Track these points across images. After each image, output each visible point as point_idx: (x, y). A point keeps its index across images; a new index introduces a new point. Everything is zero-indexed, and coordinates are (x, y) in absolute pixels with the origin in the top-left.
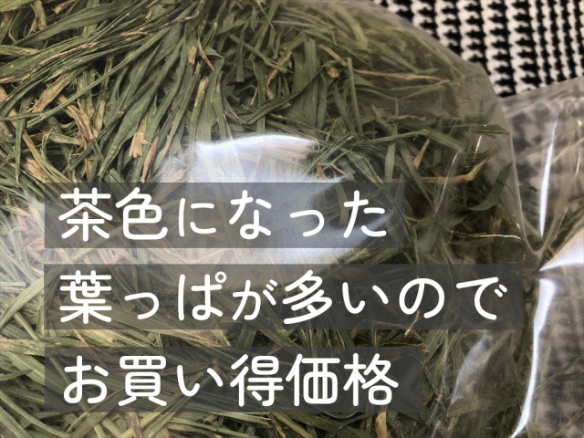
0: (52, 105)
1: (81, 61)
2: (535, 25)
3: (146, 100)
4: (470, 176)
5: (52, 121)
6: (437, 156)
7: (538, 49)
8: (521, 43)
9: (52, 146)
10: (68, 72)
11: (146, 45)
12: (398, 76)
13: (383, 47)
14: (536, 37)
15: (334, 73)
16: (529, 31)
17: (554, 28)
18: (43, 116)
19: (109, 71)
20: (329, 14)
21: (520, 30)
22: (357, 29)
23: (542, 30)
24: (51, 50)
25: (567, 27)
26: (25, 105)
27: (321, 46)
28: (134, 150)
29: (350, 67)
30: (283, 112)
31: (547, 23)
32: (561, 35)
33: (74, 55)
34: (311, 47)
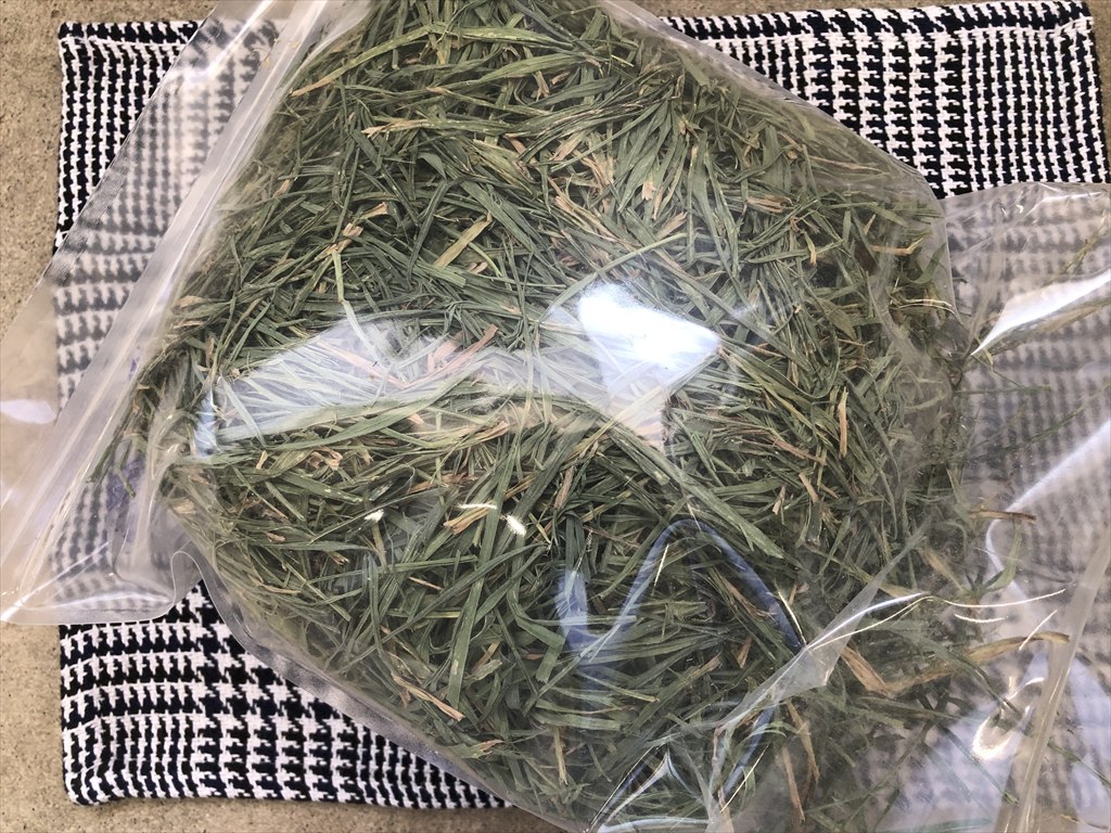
0: (569, 157)
1: (591, 123)
2: (970, 146)
3: (651, 158)
4: (909, 251)
5: (571, 168)
6: (882, 230)
7: (973, 172)
8: (954, 164)
9: (573, 188)
10: (579, 131)
11: (644, 116)
12: (845, 165)
13: (829, 141)
14: (971, 160)
15: (793, 156)
16: (963, 152)
17: (992, 151)
18: (564, 164)
19: (611, 136)
20: (778, 108)
21: (953, 150)
22: (806, 124)
23: (978, 152)
24: (562, 113)
25: (1006, 150)
26: (544, 154)
27: (780, 133)
28: (645, 194)
29: (806, 152)
30: (760, 177)
31: (984, 144)
32: (999, 158)
33: (583, 119)
34: (772, 133)
